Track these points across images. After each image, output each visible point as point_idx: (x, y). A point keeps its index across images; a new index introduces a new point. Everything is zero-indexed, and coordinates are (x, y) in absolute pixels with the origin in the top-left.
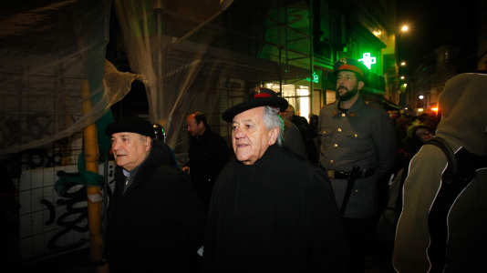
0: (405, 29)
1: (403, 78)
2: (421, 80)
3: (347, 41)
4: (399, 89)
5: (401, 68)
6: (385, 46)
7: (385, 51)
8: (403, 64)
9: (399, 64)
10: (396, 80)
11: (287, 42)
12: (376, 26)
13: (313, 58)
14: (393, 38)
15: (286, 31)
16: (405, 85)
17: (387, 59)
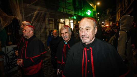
0: (98, 4)
1: (98, 17)
2: (103, 18)
3: (83, 7)
4: (97, 20)
5: (98, 14)
6: (93, 9)
7: (93, 10)
8: (98, 13)
9: (97, 13)
10: (97, 18)
11: (66, 7)
12: (91, 3)
13: (74, 11)
14: (96, 6)
15: (66, 3)
16: (99, 19)
17: (94, 12)
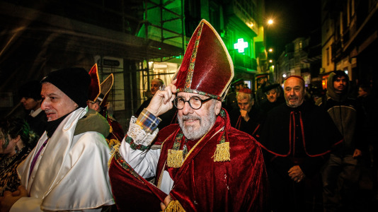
0: (271, 22)
1: (271, 61)
3: (225, 28)
4: (269, 69)
5: (269, 54)
6: (256, 35)
7: (257, 39)
8: (271, 50)
9: (267, 50)
10: (266, 63)
11: (162, 22)
12: (248, 18)
13: (185, 37)
14: (262, 29)
15: (162, 12)
16: (273, 67)
17: (258, 45)
